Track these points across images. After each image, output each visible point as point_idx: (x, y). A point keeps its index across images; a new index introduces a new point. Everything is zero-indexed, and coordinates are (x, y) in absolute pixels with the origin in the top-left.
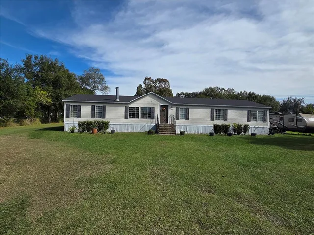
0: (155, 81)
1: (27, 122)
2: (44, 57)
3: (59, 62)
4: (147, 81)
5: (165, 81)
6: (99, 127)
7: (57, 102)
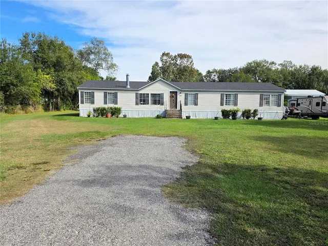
0: (175, 57)
1: (31, 110)
2: (42, 34)
3: (59, 40)
4: (165, 58)
5: (188, 57)
6: (112, 112)
7: (60, 86)
